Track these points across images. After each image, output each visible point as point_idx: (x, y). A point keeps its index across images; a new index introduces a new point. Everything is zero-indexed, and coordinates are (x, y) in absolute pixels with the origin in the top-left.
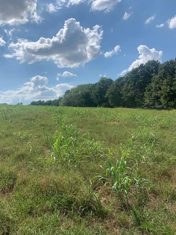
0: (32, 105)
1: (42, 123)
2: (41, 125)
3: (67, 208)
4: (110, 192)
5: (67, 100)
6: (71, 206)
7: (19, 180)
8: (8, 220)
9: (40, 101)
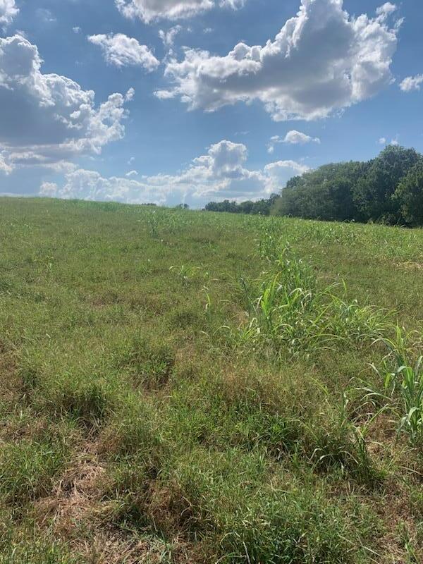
0: (209, 210)
1: (230, 251)
2: (230, 256)
3: (284, 447)
4: (394, 431)
5: (291, 201)
6: (292, 444)
7: (179, 368)
8: (157, 443)
9: (226, 202)
